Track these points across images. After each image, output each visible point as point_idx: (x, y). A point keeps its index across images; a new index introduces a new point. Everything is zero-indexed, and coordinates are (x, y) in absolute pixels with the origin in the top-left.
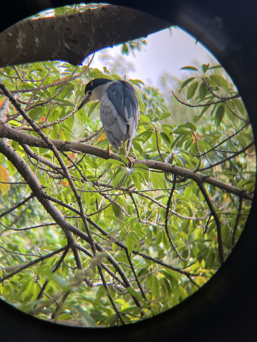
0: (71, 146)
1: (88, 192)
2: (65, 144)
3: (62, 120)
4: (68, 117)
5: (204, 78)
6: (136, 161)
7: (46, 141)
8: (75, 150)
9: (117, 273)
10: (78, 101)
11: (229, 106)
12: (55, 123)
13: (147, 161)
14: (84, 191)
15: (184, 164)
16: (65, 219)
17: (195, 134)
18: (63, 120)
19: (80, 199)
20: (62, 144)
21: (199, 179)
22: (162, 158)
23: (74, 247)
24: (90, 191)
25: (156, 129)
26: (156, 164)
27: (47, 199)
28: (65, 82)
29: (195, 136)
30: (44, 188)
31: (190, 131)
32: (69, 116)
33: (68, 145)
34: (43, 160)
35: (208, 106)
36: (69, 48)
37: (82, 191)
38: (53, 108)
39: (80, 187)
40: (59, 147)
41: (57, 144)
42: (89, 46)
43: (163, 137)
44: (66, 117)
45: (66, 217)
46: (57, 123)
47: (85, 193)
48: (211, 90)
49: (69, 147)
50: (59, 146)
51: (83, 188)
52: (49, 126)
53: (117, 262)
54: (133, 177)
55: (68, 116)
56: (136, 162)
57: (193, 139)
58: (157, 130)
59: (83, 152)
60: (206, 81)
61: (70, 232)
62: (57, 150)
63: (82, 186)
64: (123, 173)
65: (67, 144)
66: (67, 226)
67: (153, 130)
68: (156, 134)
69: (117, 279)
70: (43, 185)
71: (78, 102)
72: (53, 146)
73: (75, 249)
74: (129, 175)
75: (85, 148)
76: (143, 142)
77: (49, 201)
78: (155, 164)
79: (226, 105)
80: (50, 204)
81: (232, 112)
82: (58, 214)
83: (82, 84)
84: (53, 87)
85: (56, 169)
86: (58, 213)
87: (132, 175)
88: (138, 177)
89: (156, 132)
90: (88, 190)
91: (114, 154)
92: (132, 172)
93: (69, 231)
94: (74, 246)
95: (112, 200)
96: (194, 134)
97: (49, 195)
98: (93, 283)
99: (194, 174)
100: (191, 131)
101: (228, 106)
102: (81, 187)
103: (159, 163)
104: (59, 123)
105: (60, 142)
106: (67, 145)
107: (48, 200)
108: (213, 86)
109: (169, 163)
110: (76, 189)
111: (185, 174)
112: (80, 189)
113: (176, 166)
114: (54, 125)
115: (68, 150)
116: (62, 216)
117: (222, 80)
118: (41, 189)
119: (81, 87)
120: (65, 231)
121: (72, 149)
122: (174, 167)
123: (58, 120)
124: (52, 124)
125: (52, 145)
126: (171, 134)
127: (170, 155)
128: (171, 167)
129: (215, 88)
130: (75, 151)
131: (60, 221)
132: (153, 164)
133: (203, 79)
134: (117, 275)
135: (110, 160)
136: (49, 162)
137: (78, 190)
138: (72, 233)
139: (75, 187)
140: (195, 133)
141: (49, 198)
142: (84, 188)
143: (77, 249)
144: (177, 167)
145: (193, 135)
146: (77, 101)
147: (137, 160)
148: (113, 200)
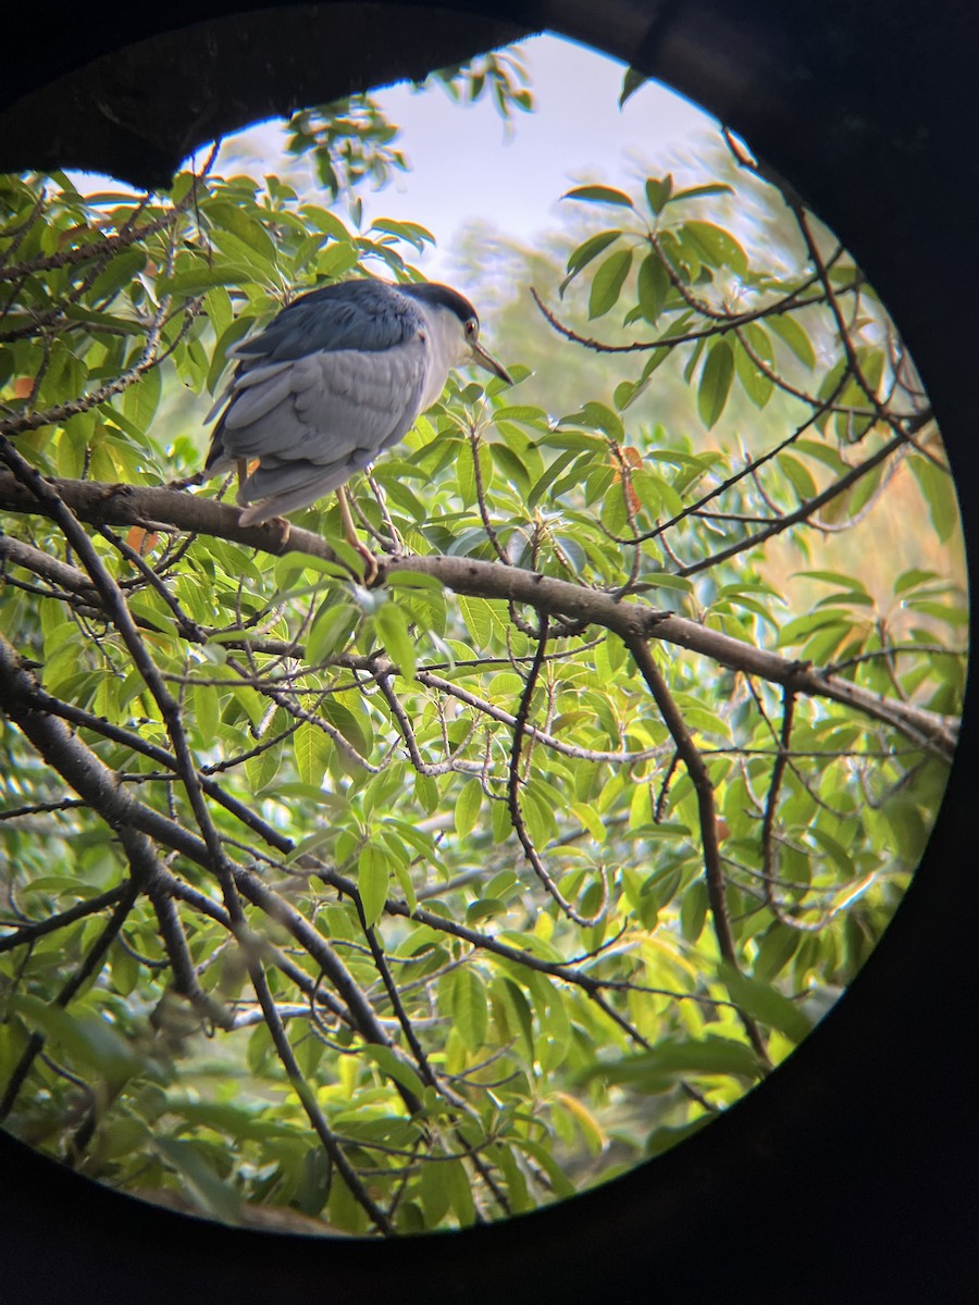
0: (133, 502)
1: (206, 684)
2: (109, 497)
3: (96, 399)
4: (121, 387)
5: (654, 237)
6: (394, 560)
7: (35, 487)
8: (153, 518)
9: (325, 979)
10: (163, 319)
11: (750, 345)
12: (68, 409)
13: (439, 559)
14: (192, 682)
15: (581, 567)
16: (118, 785)
17: (622, 453)
18: (101, 397)
19: (177, 715)
20: (100, 494)
21: (632, 627)
22: (495, 545)
23: (157, 889)
24: (213, 682)
25: (473, 431)
26: (473, 571)
27: (44, 712)
28: (105, 250)
29: (620, 458)
30: (29, 666)
31: (605, 441)
32: (128, 382)
33: (124, 500)
34: (27, 554)
35: (666, 348)
36: (116, 120)
37: (182, 682)
38: (62, 349)
39: (178, 667)
40: (86, 507)
41: (77, 497)
42: (195, 110)
43: (502, 461)
44: (115, 385)
45: (122, 779)
46: (76, 412)
47: (196, 688)
48: (681, 284)
49: (125, 508)
50: (88, 503)
51: (187, 670)
52: (44, 423)
53: (324, 941)
54: (385, 624)
55: (123, 381)
56: (396, 565)
57: (613, 471)
58: (476, 435)
59: (183, 528)
60: (661, 249)
61: (138, 832)
62: (79, 523)
63: (186, 664)
64: (345, 609)
65: (119, 496)
66: (125, 811)
67: (461, 434)
68: (475, 452)
69: (324, 999)
70: (24, 657)
71: (163, 324)
72: (63, 505)
73: (162, 895)
74: (367, 619)
75: (192, 510)
76: (425, 481)
77: (54, 717)
78: (467, 573)
79: (737, 342)
80: (57, 728)
81: (761, 367)
82: (89, 768)
83: (175, 252)
84: (54, 270)
85: (80, 588)
86: (89, 762)
87: (380, 615)
88: (401, 621)
89: (475, 442)
90: (207, 678)
91: (307, 536)
92: (377, 606)
93: (134, 829)
94: (155, 884)
95: (303, 711)
96: (617, 453)
97: (52, 697)
98: (233, 1014)
99: (615, 606)
100: (609, 440)
101: (744, 344)
102: (182, 666)
103: (484, 569)
104: (85, 411)
105: (89, 489)
106: (119, 499)
107: (47, 715)
108: (692, 266)
109: (520, 565)
110: (159, 676)
111: (582, 607)
112: (176, 675)
113: (546, 578)
114: (64, 420)
115: (124, 520)
116: (106, 773)
117: (721, 240)
118: (16, 671)
119: (173, 264)
120: (118, 830)
121: (141, 515)
122: (541, 583)
123: (80, 400)
124: (56, 412)
125: (57, 501)
126: (532, 446)
127: (527, 533)
128: (530, 580)
129: (696, 274)
130: (150, 522)
131: (98, 793)
132: (462, 572)
133: (649, 238)
134: (326, 987)
135: (294, 558)
136: (49, 562)
137: (169, 678)
138: (149, 840)
139: (155, 666)
140: (622, 448)
141: (54, 708)
142: (194, 671)
143: (170, 897)
144: (550, 583)
145: (614, 457)
146: (160, 322)
147: (399, 558)
148: (306, 713)
